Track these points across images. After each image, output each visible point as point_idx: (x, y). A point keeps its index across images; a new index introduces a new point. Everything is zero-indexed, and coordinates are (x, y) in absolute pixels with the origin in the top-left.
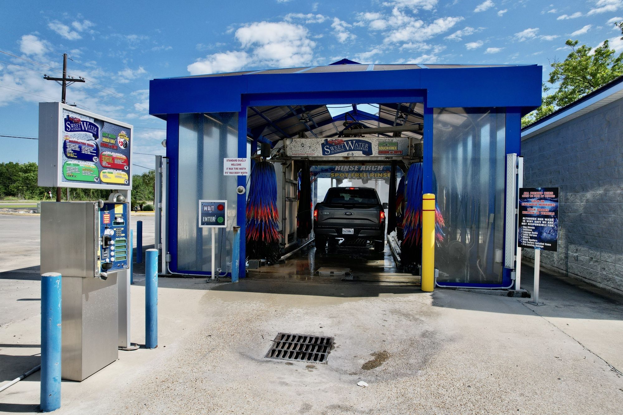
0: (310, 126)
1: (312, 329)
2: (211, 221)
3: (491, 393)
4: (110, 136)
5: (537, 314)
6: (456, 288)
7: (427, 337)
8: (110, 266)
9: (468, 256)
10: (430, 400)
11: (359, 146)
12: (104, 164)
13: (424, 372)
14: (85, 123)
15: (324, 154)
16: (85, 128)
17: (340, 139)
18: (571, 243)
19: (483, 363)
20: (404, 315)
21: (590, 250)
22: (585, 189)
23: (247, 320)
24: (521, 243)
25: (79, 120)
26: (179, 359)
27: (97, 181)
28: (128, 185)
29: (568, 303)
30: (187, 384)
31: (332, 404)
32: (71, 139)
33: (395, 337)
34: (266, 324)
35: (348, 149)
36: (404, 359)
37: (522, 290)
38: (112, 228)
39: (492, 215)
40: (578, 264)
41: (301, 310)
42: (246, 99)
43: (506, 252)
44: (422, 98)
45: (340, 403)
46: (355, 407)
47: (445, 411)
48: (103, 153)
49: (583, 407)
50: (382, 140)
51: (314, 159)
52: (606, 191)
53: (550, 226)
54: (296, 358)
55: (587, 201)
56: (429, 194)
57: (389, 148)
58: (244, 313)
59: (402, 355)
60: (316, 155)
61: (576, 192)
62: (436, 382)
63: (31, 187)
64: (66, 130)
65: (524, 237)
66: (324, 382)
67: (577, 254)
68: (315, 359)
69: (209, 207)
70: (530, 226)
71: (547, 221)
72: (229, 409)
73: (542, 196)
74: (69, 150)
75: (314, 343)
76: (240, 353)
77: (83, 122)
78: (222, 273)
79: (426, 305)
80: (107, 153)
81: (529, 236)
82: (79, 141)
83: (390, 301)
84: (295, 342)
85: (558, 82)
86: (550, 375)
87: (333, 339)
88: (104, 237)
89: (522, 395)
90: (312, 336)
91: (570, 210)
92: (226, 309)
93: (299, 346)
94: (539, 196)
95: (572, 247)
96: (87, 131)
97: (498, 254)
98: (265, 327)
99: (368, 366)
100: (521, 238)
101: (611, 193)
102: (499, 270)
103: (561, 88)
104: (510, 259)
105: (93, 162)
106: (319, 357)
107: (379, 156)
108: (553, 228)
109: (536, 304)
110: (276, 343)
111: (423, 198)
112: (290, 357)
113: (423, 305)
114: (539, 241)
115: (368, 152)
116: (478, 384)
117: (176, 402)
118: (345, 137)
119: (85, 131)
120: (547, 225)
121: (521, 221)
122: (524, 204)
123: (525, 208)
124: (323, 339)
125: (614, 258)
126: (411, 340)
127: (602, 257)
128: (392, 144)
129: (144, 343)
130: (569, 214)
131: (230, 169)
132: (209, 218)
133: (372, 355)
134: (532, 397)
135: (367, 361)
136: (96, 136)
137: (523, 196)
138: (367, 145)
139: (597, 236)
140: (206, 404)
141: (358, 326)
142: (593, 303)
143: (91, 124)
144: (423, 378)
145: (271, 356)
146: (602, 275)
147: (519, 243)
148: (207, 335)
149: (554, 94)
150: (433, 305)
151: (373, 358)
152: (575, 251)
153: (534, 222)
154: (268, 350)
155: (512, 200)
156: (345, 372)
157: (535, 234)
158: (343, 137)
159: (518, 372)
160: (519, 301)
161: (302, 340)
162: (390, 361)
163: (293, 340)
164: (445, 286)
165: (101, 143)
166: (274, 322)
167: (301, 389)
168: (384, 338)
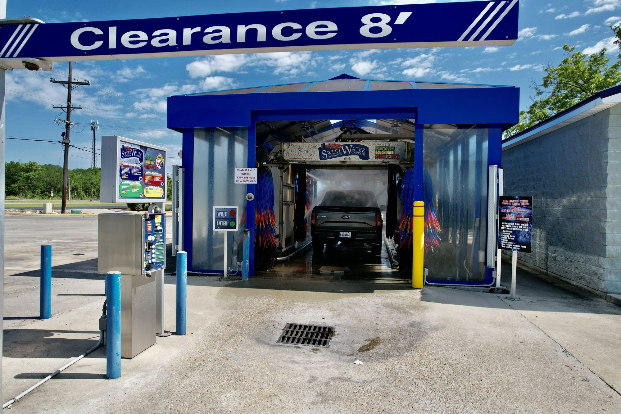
0: (311, 133)
1: (316, 320)
2: (224, 225)
3: (462, 369)
4: (150, 159)
5: (512, 308)
6: (444, 285)
7: (414, 326)
8: (153, 266)
9: (457, 256)
10: (413, 374)
11: (356, 150)
12: (147, 182)
13: (409, 354)
14: (134, 150)
15: (321, 158)
16: (134, 154)
17: (337, 143)
18: (551, 245)
19: (459, 347)
20: (395, 308)
21: (566, 251)
22: (562, 195)
23: (259, 313)
24: (501, 245)
25: (130, 148)
26: (206, 343)
27: (141, 197)
28: (164, 198)
29: (541, 299)
30: (216, 362)
31: (333, 376)
32: (124, 164)
33: (386, 327)
34: (276, 315)
35: (345, 153)
36: (394, 344)
37: (502, 287)
38: (153, 235)
39: (478, 219)
40: (556, 264)
41: (305, 304)
42: (255, 115)
43: (488, 253)
44: (413, 114)
45: (340, 376)
46: (352, 379)
47: (424, 381)
48: (147, 173)
49: (533, 377)
50: (379, 144)
51: (311, 163)
52: (579, 198)
53: (525, 230)
54: (303, 343)
55: (564, 206)
56: (419, 202)
57: (386, 153)
58: (256, 307)
59: (392, 340)
60: (313, 159)
61: (555, 198)
62: (419, 361)
63: (33, 186)
64: (122, 158)
65: (503, 240)
66: (326, 361)
67: (555, 255)
68: (319, 344)
69: (222, 212)
70: (508, 230)
71: (523, 226)
72: (251, 379)
73: (519, 204)
74: (123, 173)
75: (318, 331)
76: (256, 339)
77: (133, 149)
78: (233, 272)
79: (416, 300)
80: (149, 173)
81: (507, 239)
82: (130, 165)
83: (383, 297)
84: (302, 330)
85: (552, 86)
86: (513, 355)
87: (334, 328)
88: (147, 242)
89: (487, 370)
90: (316, 326)
91: (550, 214)
92: (239, 303)
93: (305, 334)
94: (516, 204)
95: (551, 248)
96: (135, 157)
97: (481, 254)
98: (275, 318)
99: (363, 349)
100: (501, 241)
101: (583, 200)
102: (482, 269)
103: (554, 92)
104: (492, 259)
105: (139, 181)
106: (322, 342)
107: (376, 160)
108: (527, 232)
109: (513, 299)
110: (286, 331)
111: (414, 205)
112: (298, 342)
113: (412, 300)
114: (516, 244)
115: (365, 156)
116: (453, 363)
117: (209, 375)
118: (342, 141)
119: (134, 156)
120: (523, 230)
121: (501, 226)
122: (504, 211)
123: (504, 214)
124: (325, 328)
125: (585, 258)
126: (400, 328)
127: (575, 257)
128: (388, 148)
129: (175, 330)
130: (549, 218)
131: (240, 177)
132: (222, 222)
133: (367, 340)
134: (495, 371)
135: (362, 345)
136: (141, 160)
137: (503, 203)
138: (364, 150)
139: (571, 238)
140: (234, 376)
141: (356, 318)
142: (564, 298)
143: (138, 150)
144: (408, 358)
145: (282, 342)
146: (576, 273)
147: (499, 245)
148: (226, 324)
149: (547, 97)
150: (421, 300)
151: (367, 343)
152: (553, 252)
153: (512, 226)
154: (279, 337)
155: (493, 206)
156: (344, 354)
157: (513, 237)
158: (340, 141)
159: (487, 353)
160: (499, 297)
161: (307, 329)
162: (381, 345)
163: (299, 329)
164: (433, 284)
165: (145, 165)
166: (282, 314)
167: (308, 366)
168: (378, 327)
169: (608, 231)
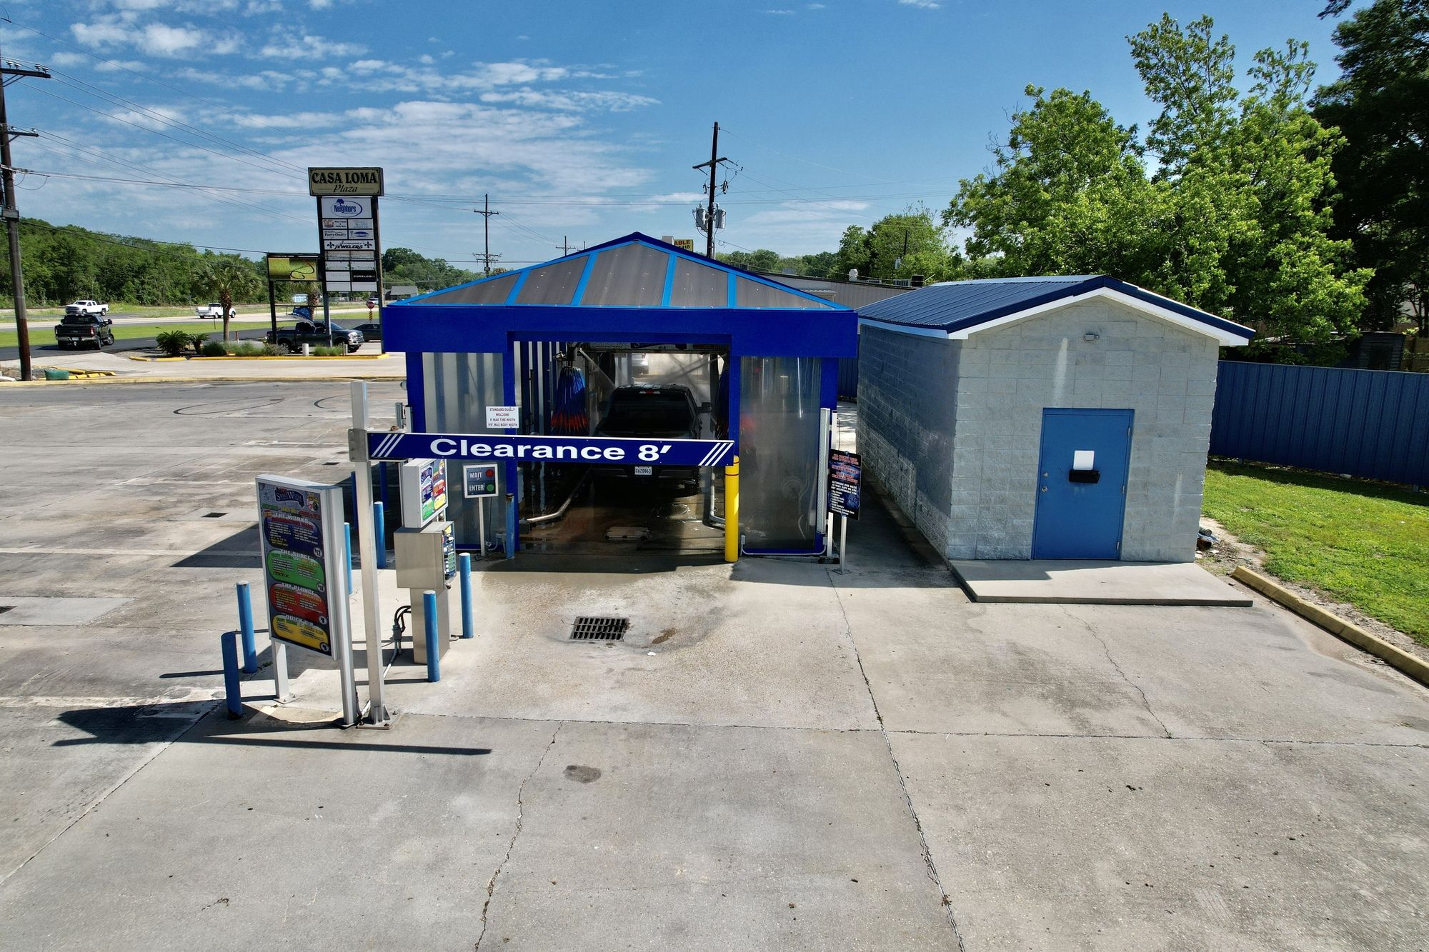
1: (608, 612)
2: (479, 489)
5: (833, 585)
7: (714, 613)
10: (699, 661)
13: (701, 643)
20: (698, 591)
24: (831, 508)
26: (498, 644)
31: (628, 667)
33: (684, 615)
34: (561, 608)
36: (688, 634)
37: (832, 557)
43: (819, 517)
45: (634, 666)
46: (645, 668)
53: (854, 493)
54: (597, 638)
59: (688, 630)
62: (708, 649)
65: (833, 502)
66: (621, 654)
68: (613, 638)
69: (476, 473)
70: (838, 490)
71: (852, 489)
75: (611, 624)
76: (548, 636)
78: (492, 547)
79: (724, 578)
81: (837, 501)
83: (687, 576)
84: (593, 624)
86: (798, 640)
87: (628, 620)
90: (608, 619)
93: (598, 628)
94: (846, 461)
97: (812, 518)
98: (562, 611)
99: (658, 641)
100: (831, 503)
102: (810, 535)
104: (823, 523)
106: (616, 635)
108: (856, 496)
109: (842, 572)
110: (577, 627)
112: (591, 638)
113: (720, 579)
114: (845, 508)
120: (852, 493)
121: (831, 484)
122: (834, 467)
123: (834, 471)
124: (618, 621)
126: (698, 616)
129: (462, 633)
131: (494, 419)
132: (477, 486)
133: (662, 631)
135: (657, 637)
137: (834, 458)
141: (652, 606)
144: (699, 647)
145: (574, 638)
147: (829, 509)
148: (510, 623)
150: (730, 579)
151: (662, 634)
153: (841, 487)
154: (571, 633)
156: (639, 647)
157: (842, 500)
160: (829, 570)
161: (599, 623)
162: (676, 636)
163: (591, 623)
164: (751, 554)
166: (569, 607)
167: (604, 660)
168: (675, 616)
169: (954, 488)
